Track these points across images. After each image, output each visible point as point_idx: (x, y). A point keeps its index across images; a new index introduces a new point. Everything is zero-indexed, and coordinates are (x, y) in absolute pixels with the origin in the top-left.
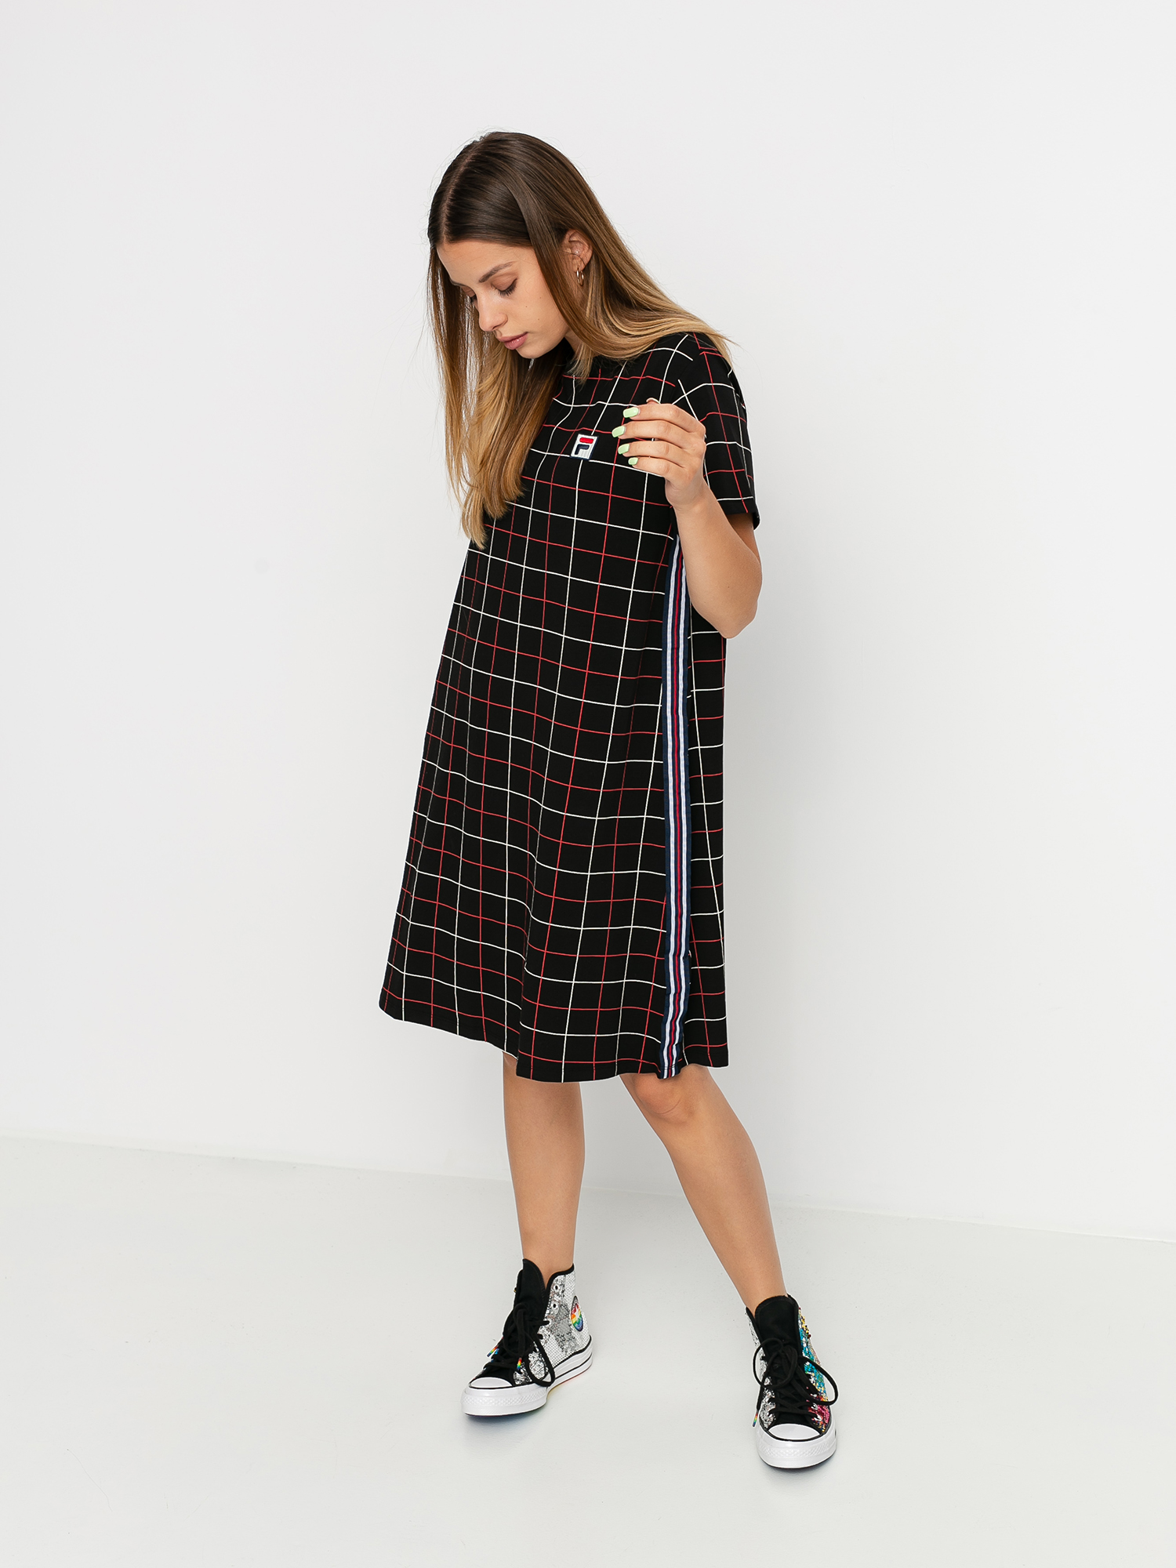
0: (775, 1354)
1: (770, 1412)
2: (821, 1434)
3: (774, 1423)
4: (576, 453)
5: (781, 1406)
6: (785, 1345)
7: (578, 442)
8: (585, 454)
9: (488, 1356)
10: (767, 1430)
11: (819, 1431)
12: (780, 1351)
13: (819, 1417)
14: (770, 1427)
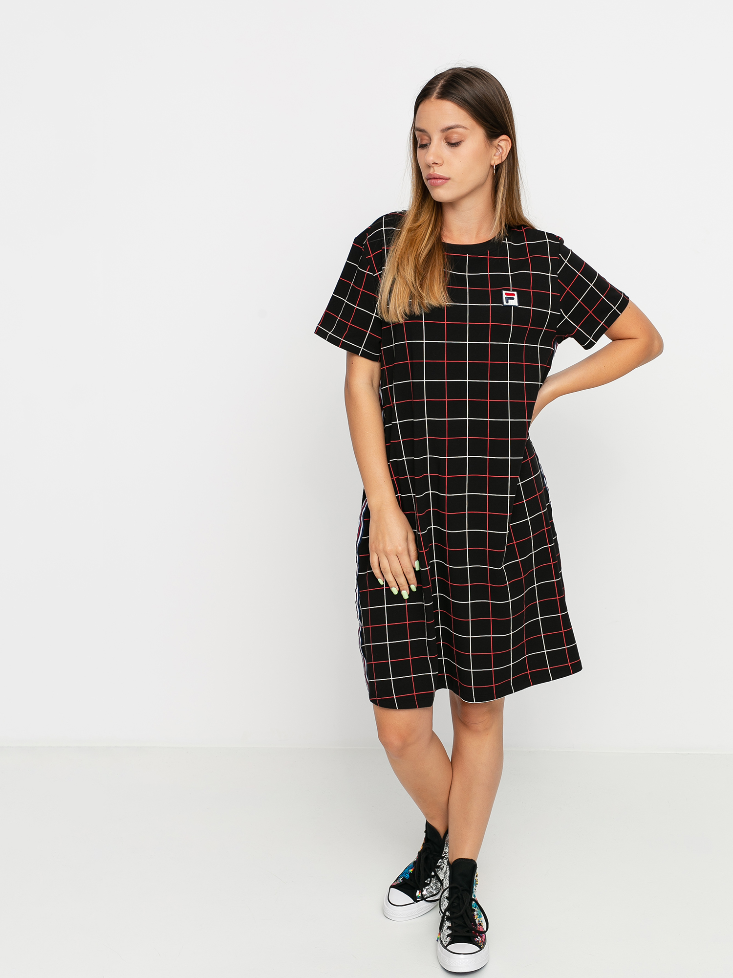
0: (456, 895)
1: (448, 936)
2: (481, 949)
4: (507, 302)
6: (462, 890)
7: (504, 296)
8: (514, 302)
10: (445, 948)
11: (479, 947)
12: (459, 894)
13: (479, 937)
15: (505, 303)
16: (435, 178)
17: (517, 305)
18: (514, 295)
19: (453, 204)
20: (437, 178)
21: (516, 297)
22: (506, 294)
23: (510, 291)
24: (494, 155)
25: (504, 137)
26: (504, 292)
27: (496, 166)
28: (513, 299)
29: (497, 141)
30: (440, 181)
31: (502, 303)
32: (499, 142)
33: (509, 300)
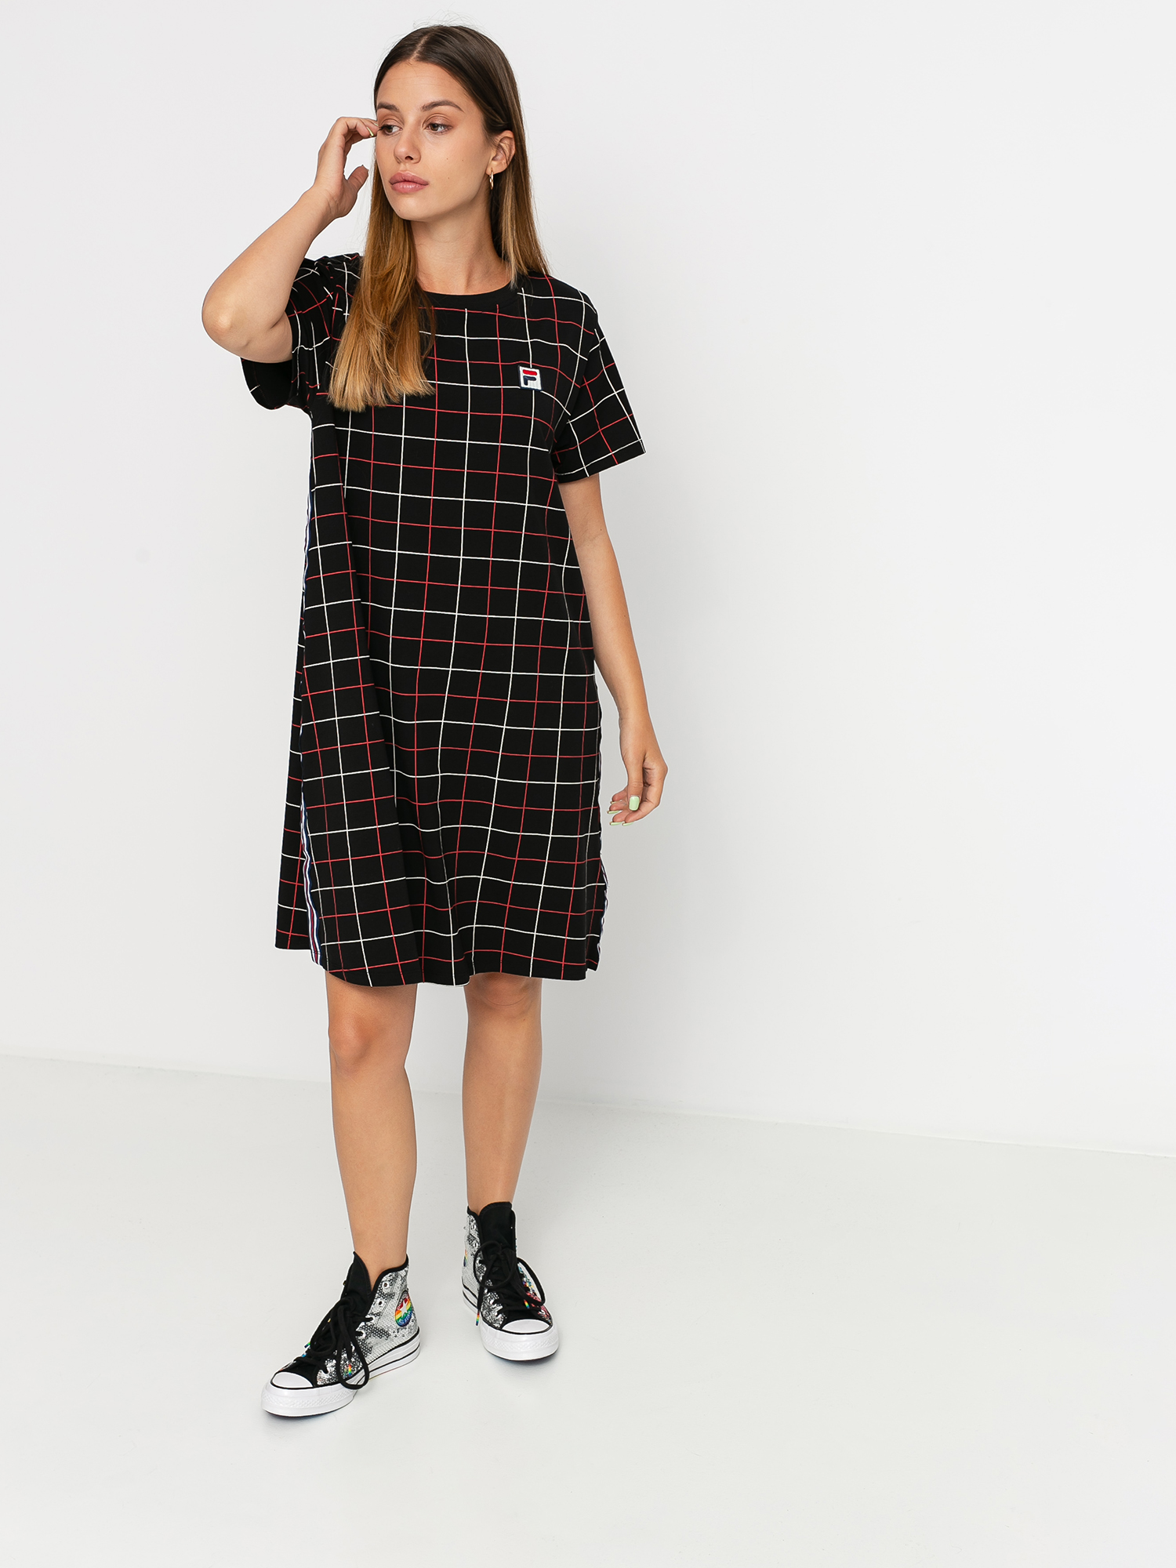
1: (499, 1313)
2: (549, 1325)
3: (506, 1322)
4: (526, 383)
5: (508, 1305)
7: (522, 375)
8: (536, 384)
9: (306, 1347)
10: (499, 1329)
11: (547, 1323)
12: (499, 1254)
14: (502, 1326)
15: (523, 385)
16: (405, 181)
17: (540, 388)
18: (535, 373)
19: (428, 224)
20: (409, 181)
21: (538, 377)
22: (525, 371)
23: (529, 367)
24: (493, 159)
25: (508, 134)
26: (521, 369)
27: (494, 175)
28: (534, 379)
29: (499, 138)
30: (410, 186)
31: (519, 384)
32: (501, 141)
33: (529, 381)
